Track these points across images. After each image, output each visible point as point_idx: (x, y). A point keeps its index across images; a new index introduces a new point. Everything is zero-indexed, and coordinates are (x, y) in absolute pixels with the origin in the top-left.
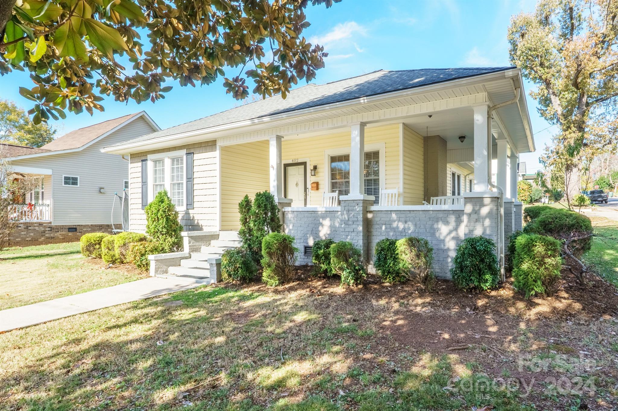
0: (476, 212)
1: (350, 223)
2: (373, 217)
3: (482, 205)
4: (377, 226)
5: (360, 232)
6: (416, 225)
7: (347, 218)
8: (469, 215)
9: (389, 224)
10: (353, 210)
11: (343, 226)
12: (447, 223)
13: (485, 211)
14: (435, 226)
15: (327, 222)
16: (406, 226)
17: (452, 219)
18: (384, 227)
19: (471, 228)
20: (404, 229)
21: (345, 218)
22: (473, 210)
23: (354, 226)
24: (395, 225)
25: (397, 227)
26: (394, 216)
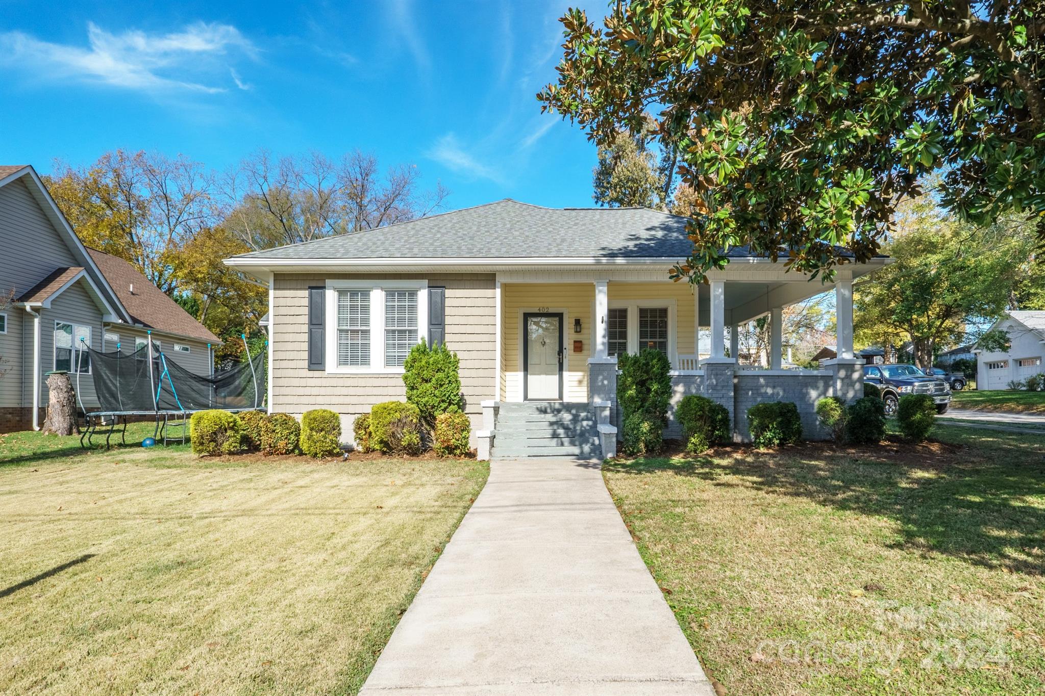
0: (848, 377)
1: (719, 388)
2: (739, 382)
3: (854, 371)
4: (743, 392)
5: (731, 398)
6: (784, 391)
7: (715, 383)
8: (842, 379)
9: (757, 389)
10: (721, 374)
11: (710, 391)
12: (816, 387)
13: (856, 376)
14: (804, 391)
15: (680, 389)
16: (776, 391)
17: (821, 384)
18: (750, 393)
19: (845, 392)
20: (773, 394)
21: (713, 383)
22: (846, 375)
23: (724, 392)
24: (763, 390)
25: (766, 393)
26: (762, 380)
